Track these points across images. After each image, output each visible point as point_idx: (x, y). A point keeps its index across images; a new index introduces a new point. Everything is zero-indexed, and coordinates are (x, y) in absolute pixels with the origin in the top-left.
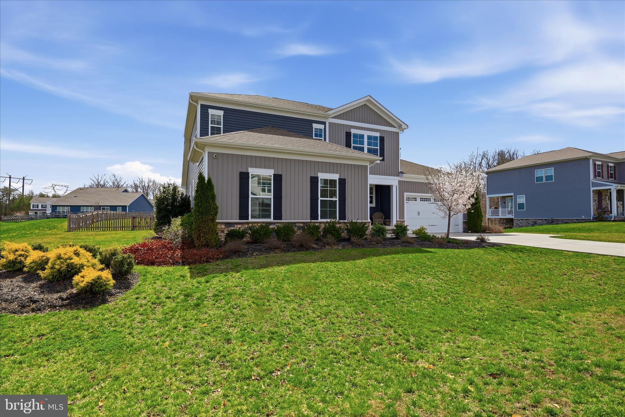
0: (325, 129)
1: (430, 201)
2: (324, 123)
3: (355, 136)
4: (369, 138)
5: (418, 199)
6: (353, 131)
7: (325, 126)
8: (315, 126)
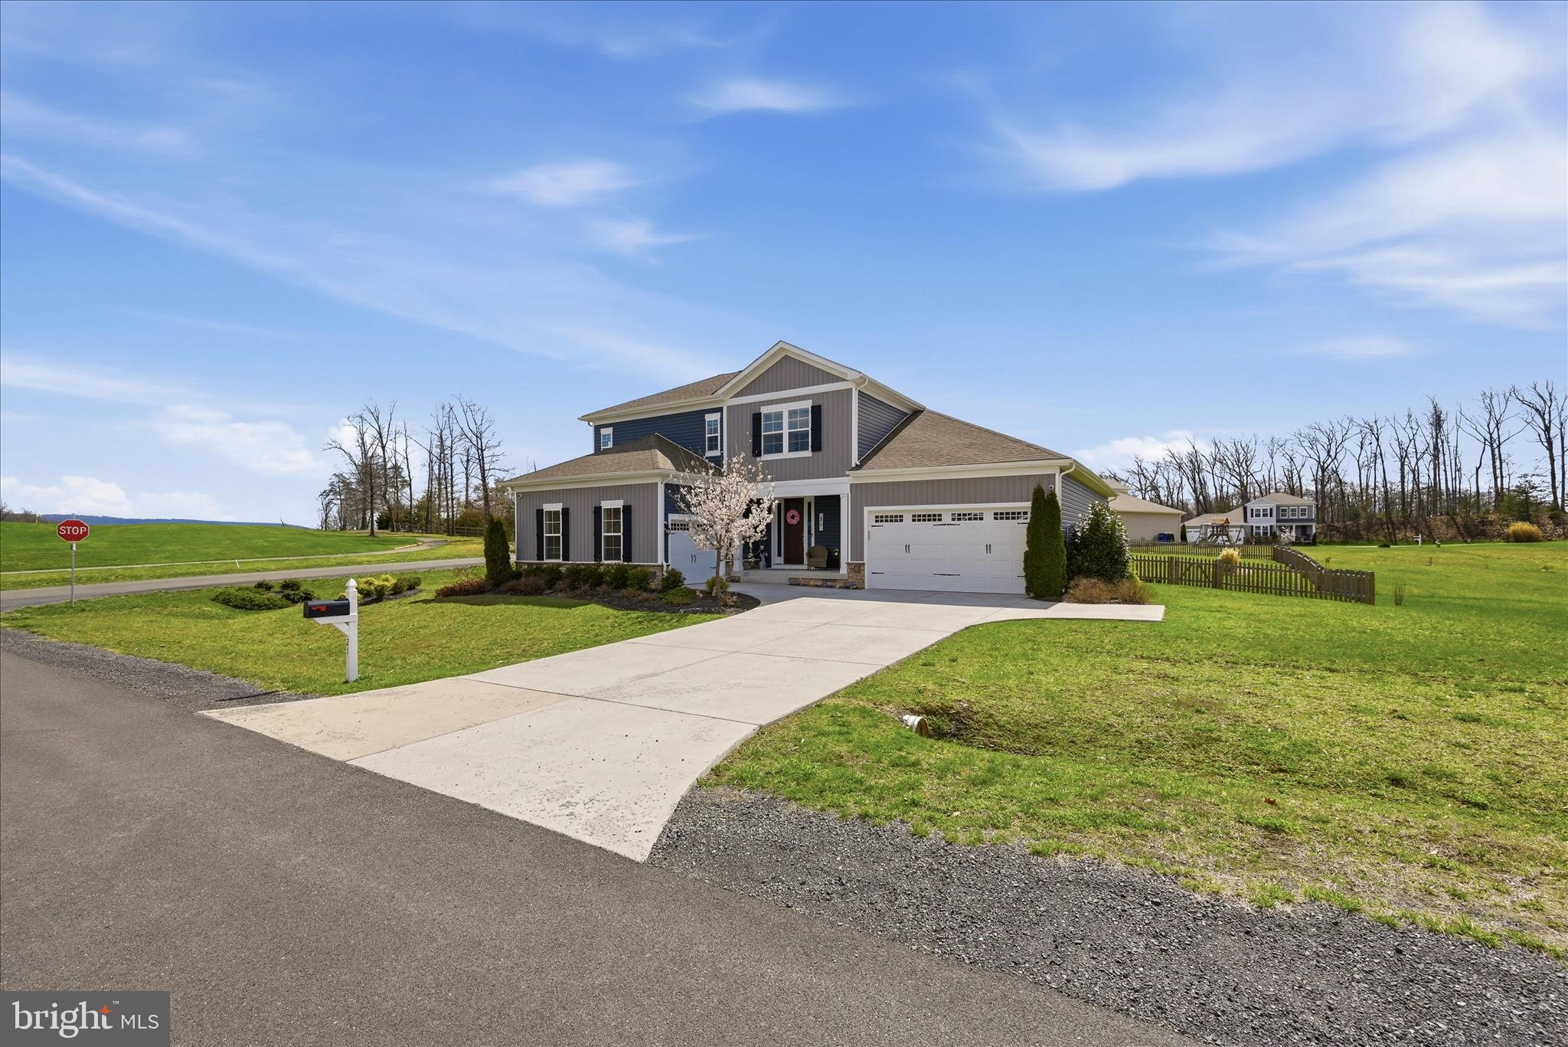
0: (722, 418)
1: (940, 520)
2: (720, 410)
3: (768, 416)
4: (792, 414)
5: (908, 518)
6: (764, 410)
7: (722, 415)
8: (709, 417)
